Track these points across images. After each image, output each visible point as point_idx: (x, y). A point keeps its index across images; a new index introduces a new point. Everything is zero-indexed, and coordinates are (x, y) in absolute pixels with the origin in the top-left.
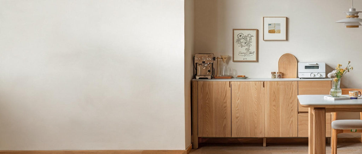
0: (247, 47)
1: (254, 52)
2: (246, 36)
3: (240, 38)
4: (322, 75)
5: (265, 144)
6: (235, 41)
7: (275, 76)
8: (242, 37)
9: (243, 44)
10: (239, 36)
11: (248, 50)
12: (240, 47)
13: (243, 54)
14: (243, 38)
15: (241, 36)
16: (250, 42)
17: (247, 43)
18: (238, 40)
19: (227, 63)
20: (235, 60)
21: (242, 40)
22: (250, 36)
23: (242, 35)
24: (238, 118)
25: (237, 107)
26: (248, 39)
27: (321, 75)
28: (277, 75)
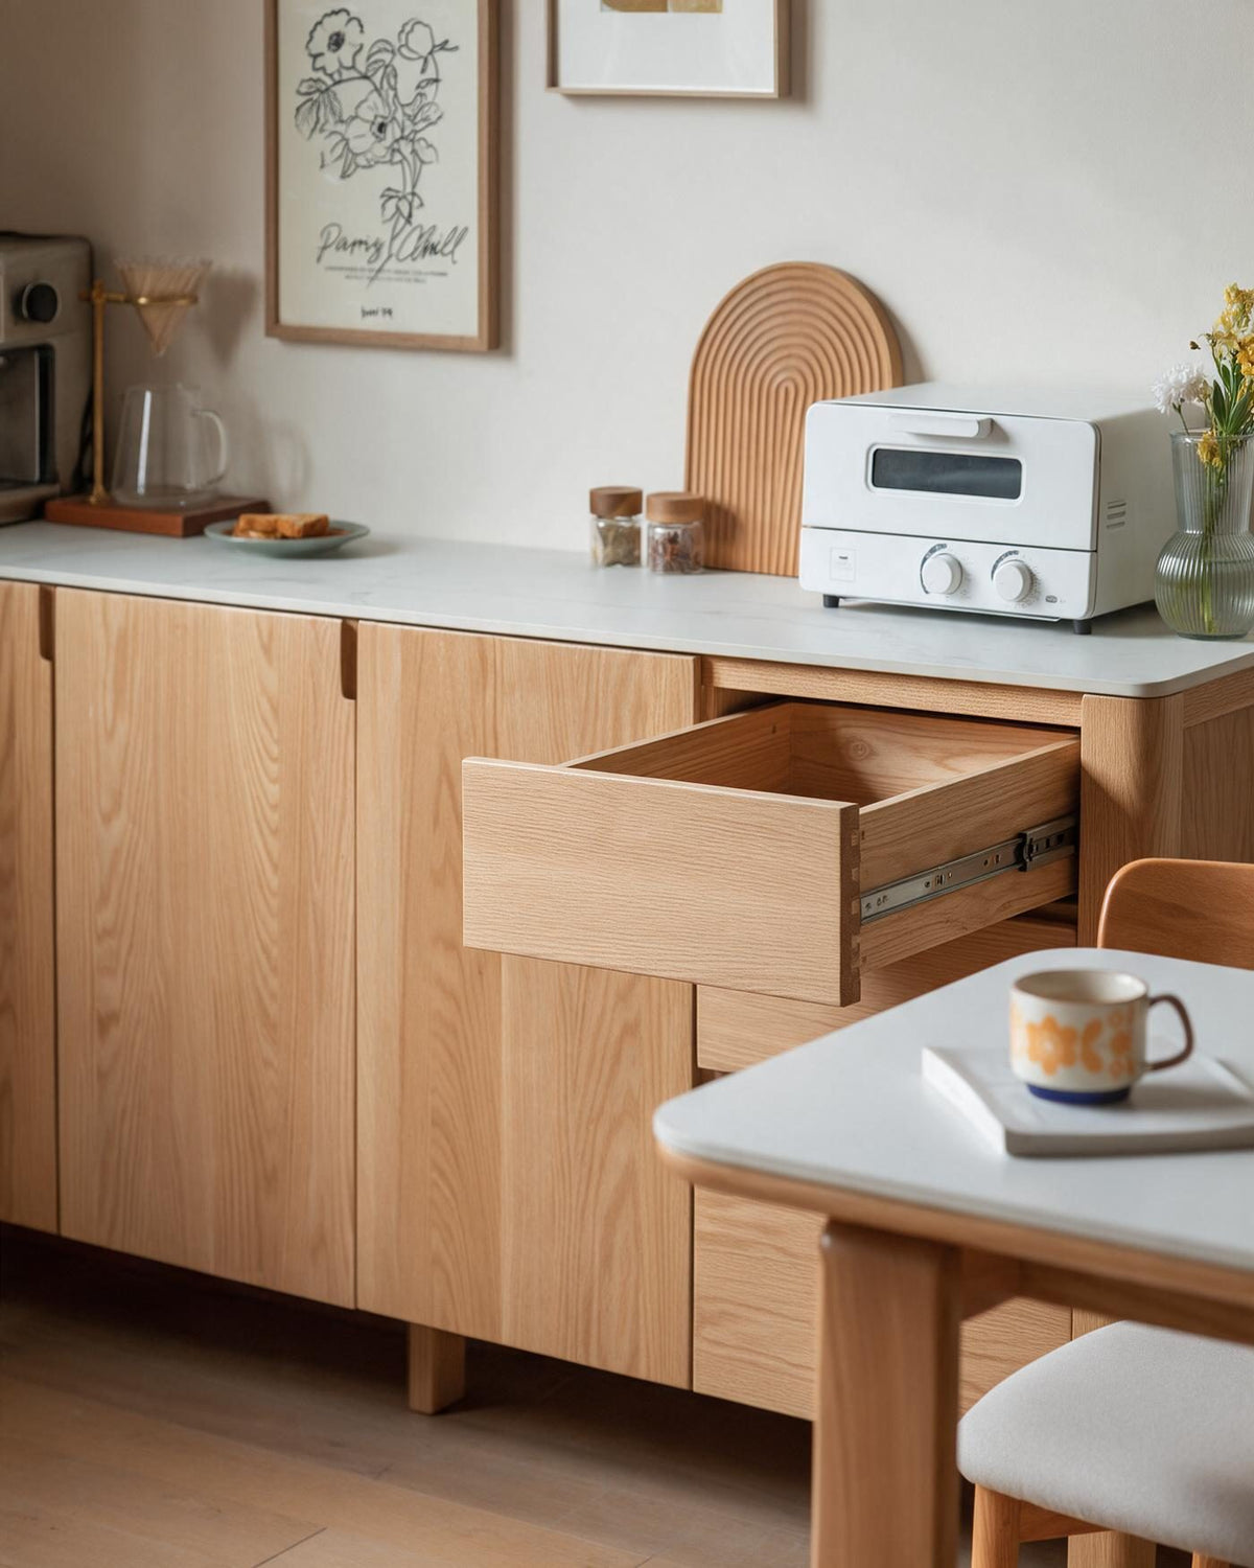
0: (392, 176)
1: (458, 236)
2: (384, 45)
3: (330, 61)
4: (1050, 582)
5: (422, 1390)
6: (289, 100)
7: (634, 536)
8: (346, 53)
9: (360, 136)
10: (321, 42)
11: (402, 203)
12: (332, 176)
13: (360, 257)
14: (361, 66)
15: (337, 41)
16: (420, 115)
17: (392, 132)
18: (320, 94)
19: (224, 343)
20: (288, 316)
21: (351, 94)
22: (420, 42)
23: (352, 34)
24: (115, 1033)
25: (104, 898)
26: (409, 75)
27: (1031, 580)
28: (651, 528)
